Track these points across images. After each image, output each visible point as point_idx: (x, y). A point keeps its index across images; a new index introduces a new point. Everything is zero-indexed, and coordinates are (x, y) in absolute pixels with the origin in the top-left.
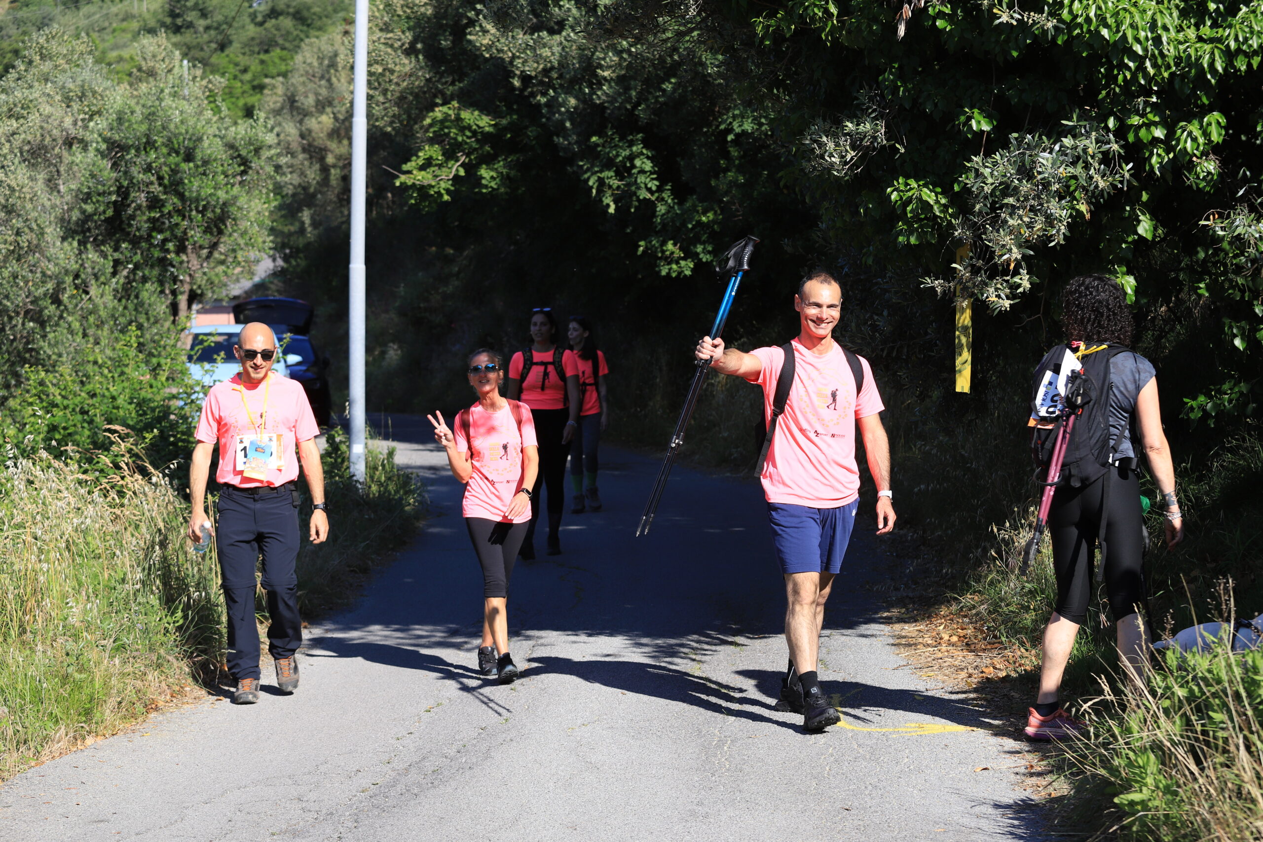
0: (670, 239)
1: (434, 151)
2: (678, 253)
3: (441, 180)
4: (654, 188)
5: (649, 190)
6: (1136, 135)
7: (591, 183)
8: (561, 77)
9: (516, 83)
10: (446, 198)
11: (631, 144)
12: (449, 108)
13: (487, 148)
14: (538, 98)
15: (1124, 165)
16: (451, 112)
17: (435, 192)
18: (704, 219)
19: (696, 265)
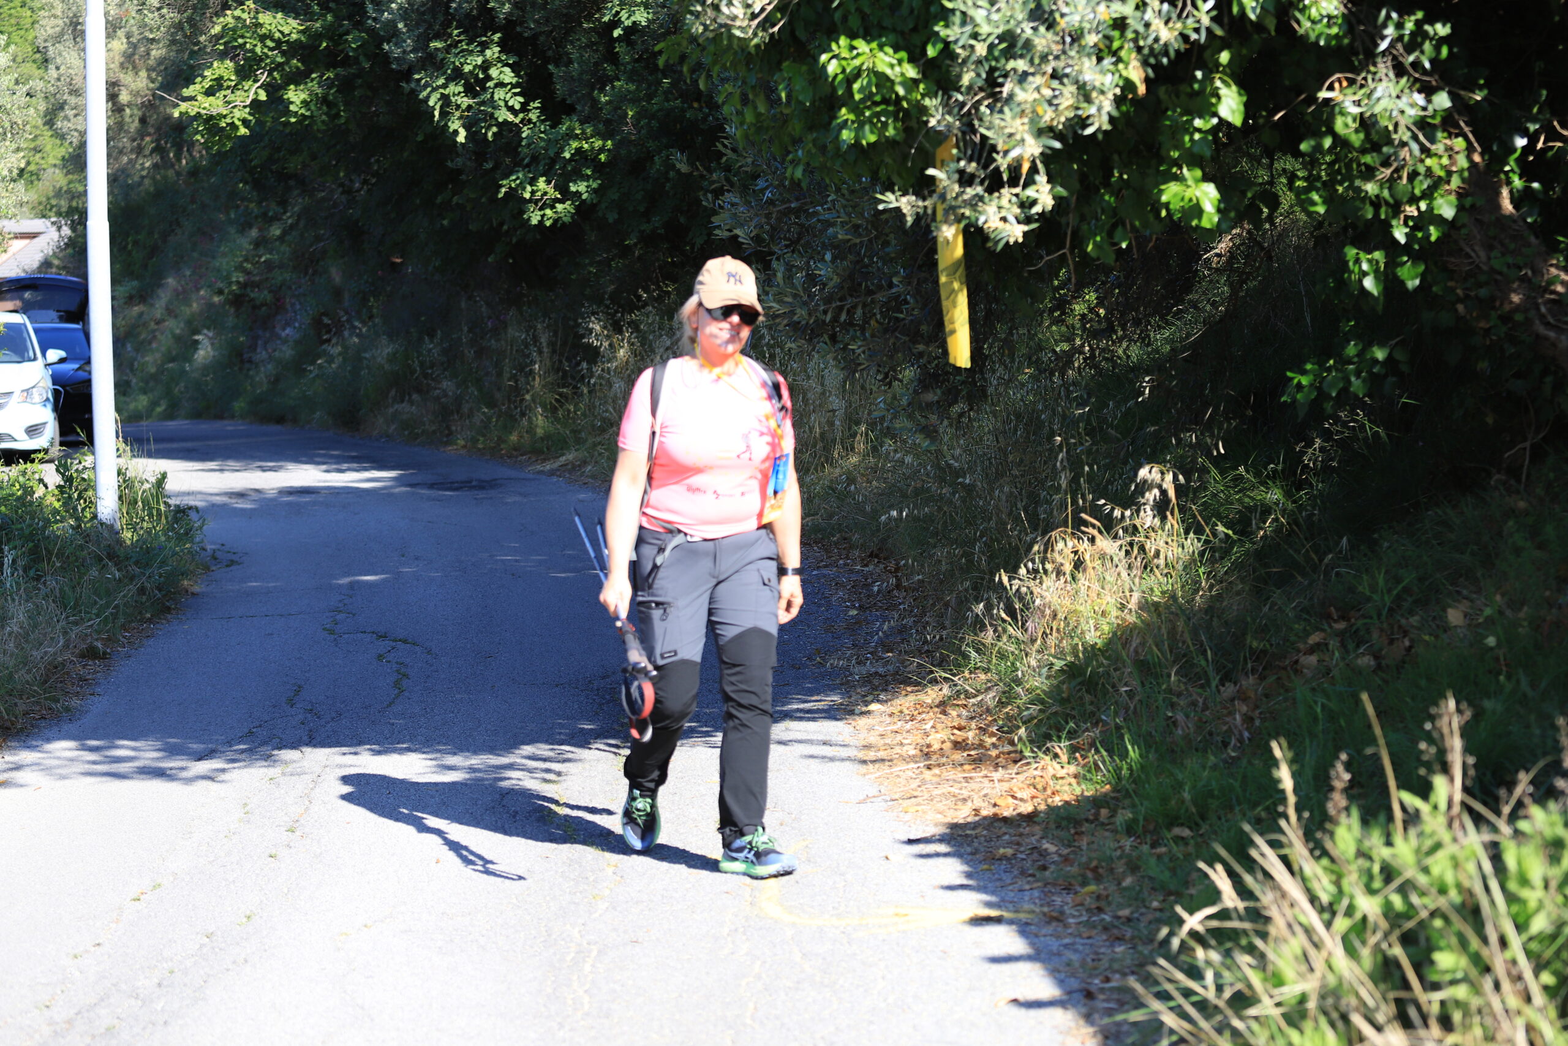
0: (542, 175)
1: (224, 69)
2: (552, 193)
3: (236, 106)
4: (517, 107)
5: (511, 109)
7: (431, 103)
10: (243, 131)
11: (484, 46)
12: (243, 11)
13: (296, 63)
15: (1200, 3)
16: (245, 16)
17: (228, 124)
18: (586, 146)
19: (577, 208)
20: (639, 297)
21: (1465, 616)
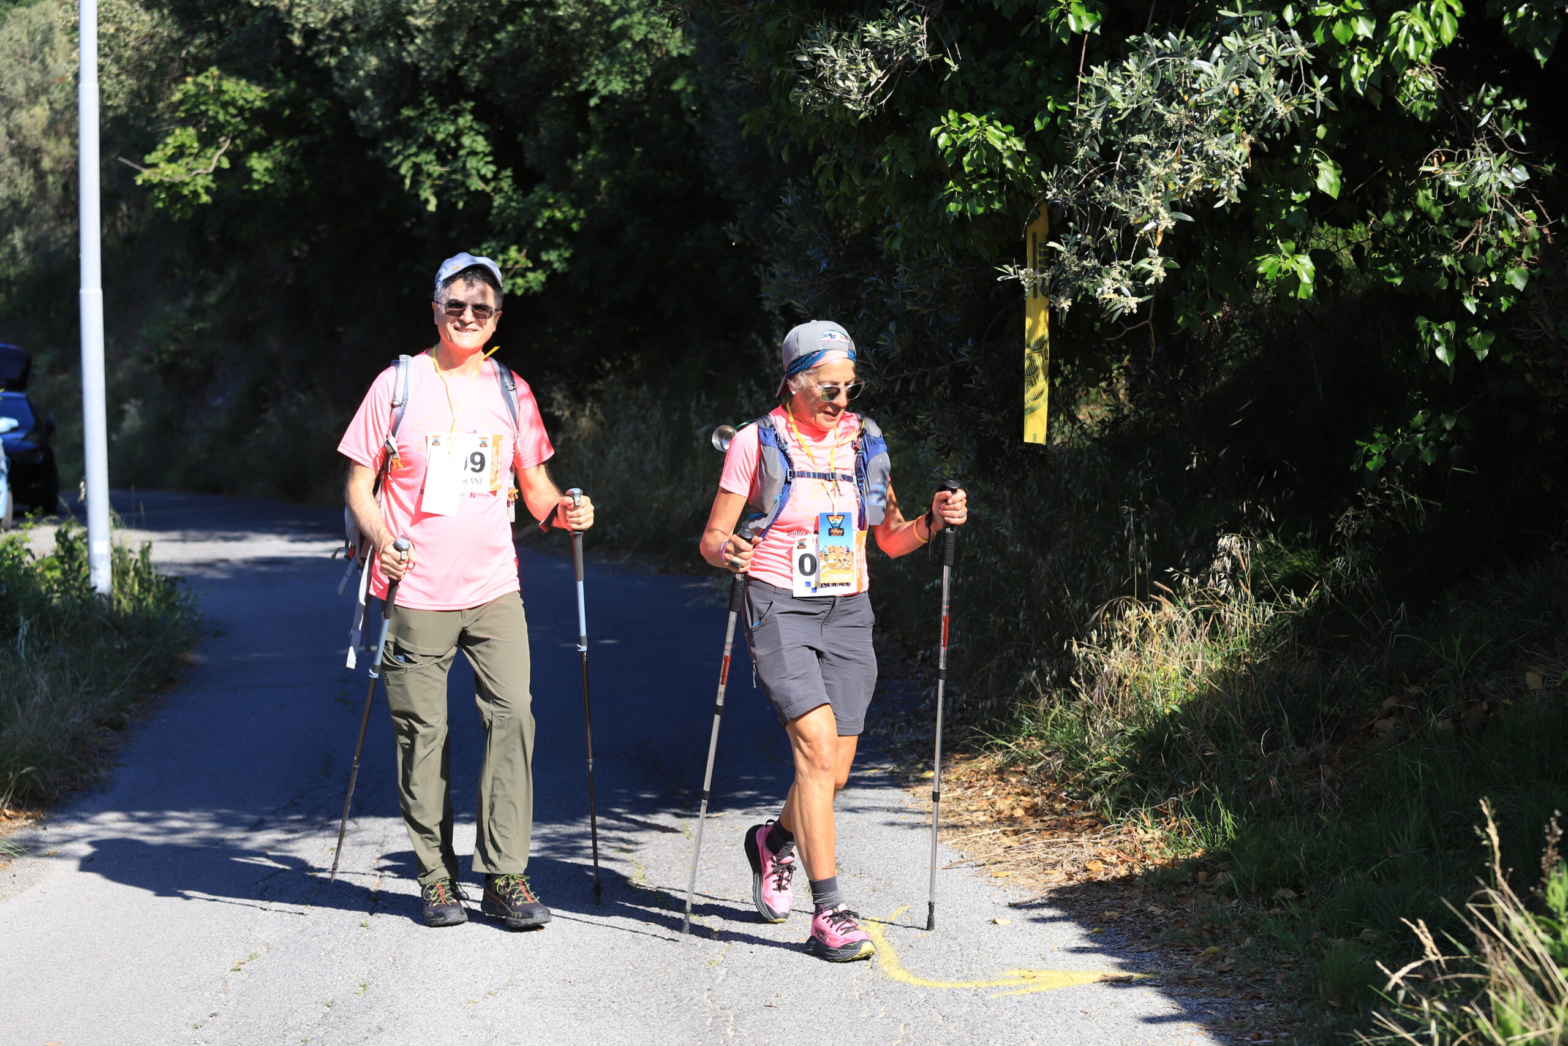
0: (514, 244)
1: (187, 136)
2: (525, 262)
3: (198, 174)
4: (490, 175)
5: (483, 178)
6: (1328, 33)
7: (403, 170)
8: (356, 29)
9: (297, 40)
10: (205, 198)
11: (457, 114)
12: (207, 77)
13: (258, 129)
14: (326, 59)
15: (1316, 79)
16: (209, 82)
17: (191, 192)
18: (558, 215)
19: (548, 278)
20: (602, 367)
21: (1543, 680)
